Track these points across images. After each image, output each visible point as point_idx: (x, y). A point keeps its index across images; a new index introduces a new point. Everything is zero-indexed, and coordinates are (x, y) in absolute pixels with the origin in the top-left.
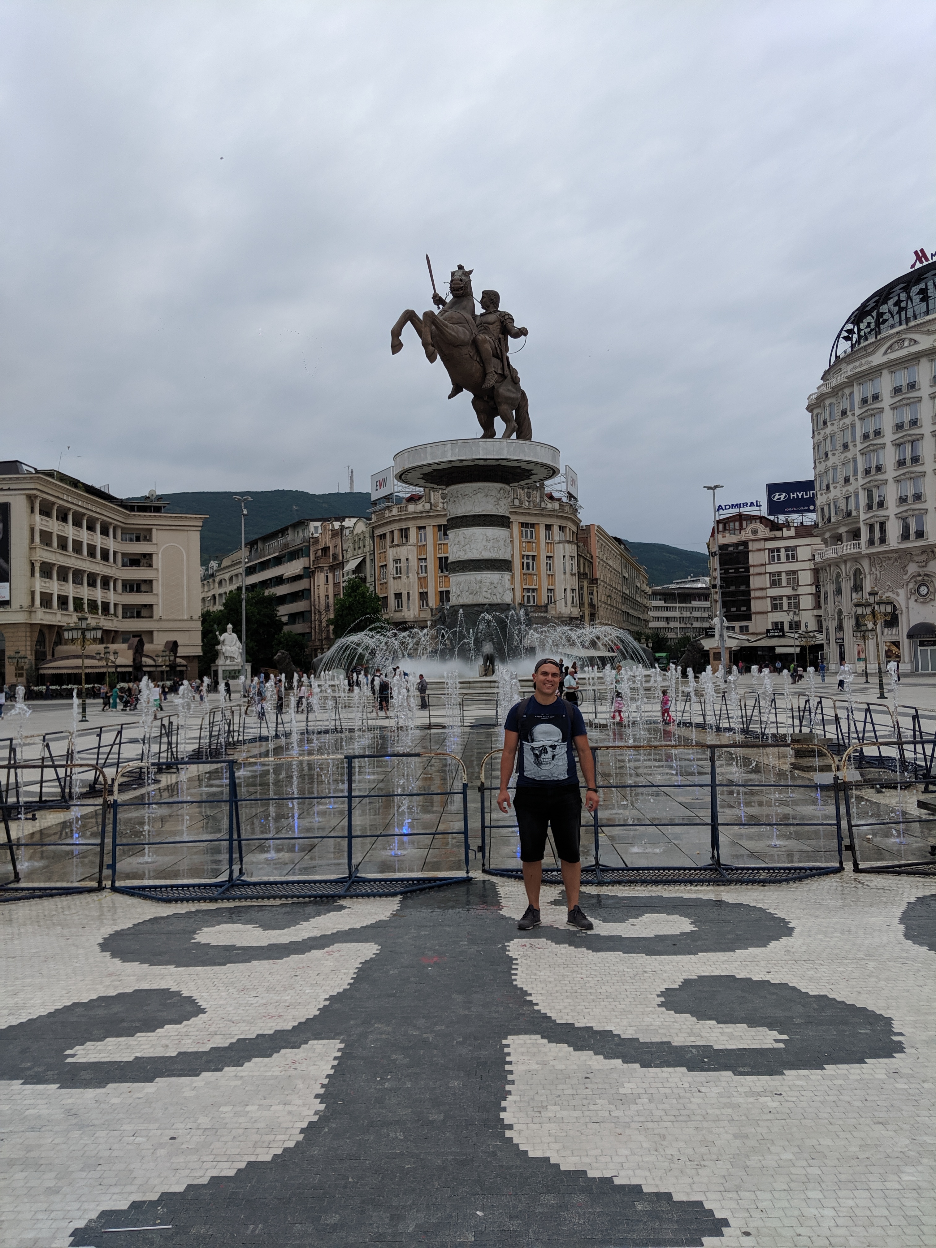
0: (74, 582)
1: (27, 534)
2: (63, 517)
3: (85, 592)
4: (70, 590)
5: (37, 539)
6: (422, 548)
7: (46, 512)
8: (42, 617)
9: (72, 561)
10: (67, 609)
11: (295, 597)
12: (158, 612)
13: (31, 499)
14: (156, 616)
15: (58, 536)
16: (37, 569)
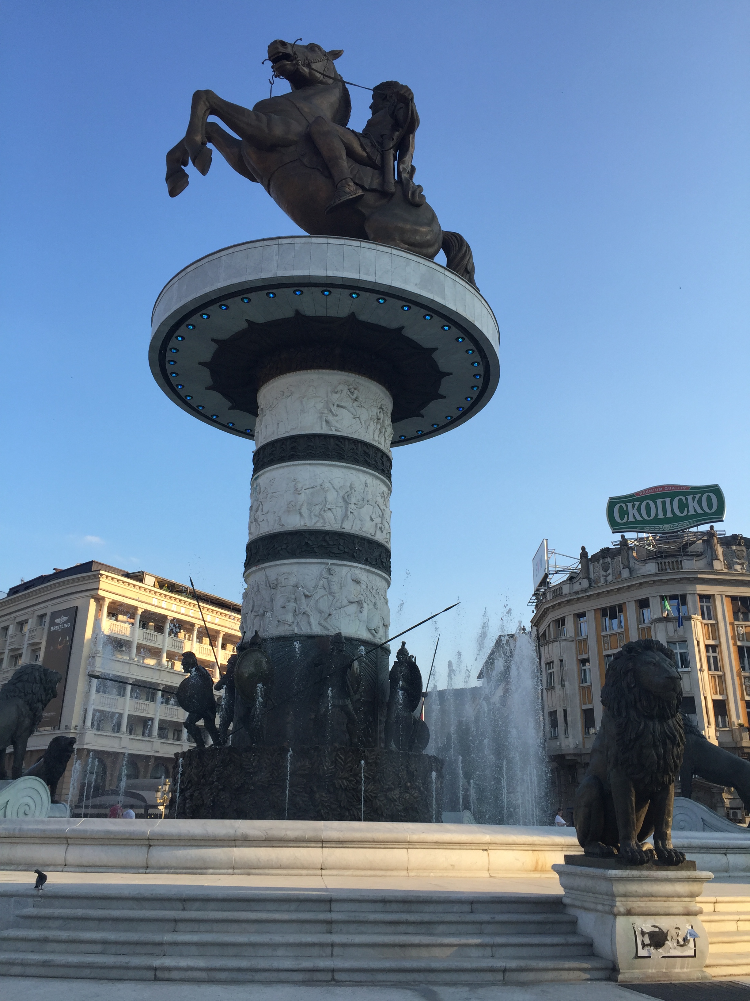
6: (582, 643)
8: (93, 741)
10: (145, 734)
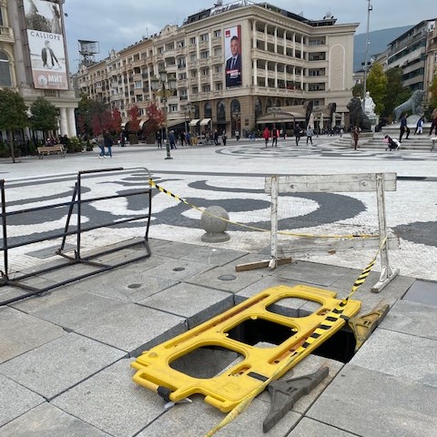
0: (278, 71)
1: (249, 43)
2: (271, 32)
3: (285, 77)
4: (276, 75)
5: (255, 45)
7: (260, 29)
8: (258, 91)
9: (276, 59)
10: (274, 87)
11: (414, 73)
12: (328, 86)
13: (251, 21)
14: (326, 90)
15: (268, 44)
16: (255, 64)
